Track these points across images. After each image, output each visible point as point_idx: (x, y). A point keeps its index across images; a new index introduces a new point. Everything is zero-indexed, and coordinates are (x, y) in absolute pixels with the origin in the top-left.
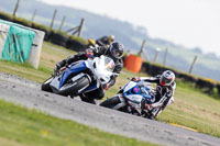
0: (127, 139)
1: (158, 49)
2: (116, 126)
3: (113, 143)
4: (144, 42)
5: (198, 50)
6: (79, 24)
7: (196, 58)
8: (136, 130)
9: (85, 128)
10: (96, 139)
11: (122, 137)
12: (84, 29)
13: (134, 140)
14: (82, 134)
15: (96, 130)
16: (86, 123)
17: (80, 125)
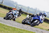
0: (13, 28)
1: (20, 7)
2: (11, 24)
3: (10, 28)
4: (17, 5)
5: (29, 7)
6: (2, 1)
7: (28, 9)
8: (15, 25)
9: (4, 25)
10: (6, 28)
11: (12, 27)
12: (3, 2)
13: (15, 28)
14: (3, 26)
15: (6, 25)
16: (4, 24)
17: (3, 24)
